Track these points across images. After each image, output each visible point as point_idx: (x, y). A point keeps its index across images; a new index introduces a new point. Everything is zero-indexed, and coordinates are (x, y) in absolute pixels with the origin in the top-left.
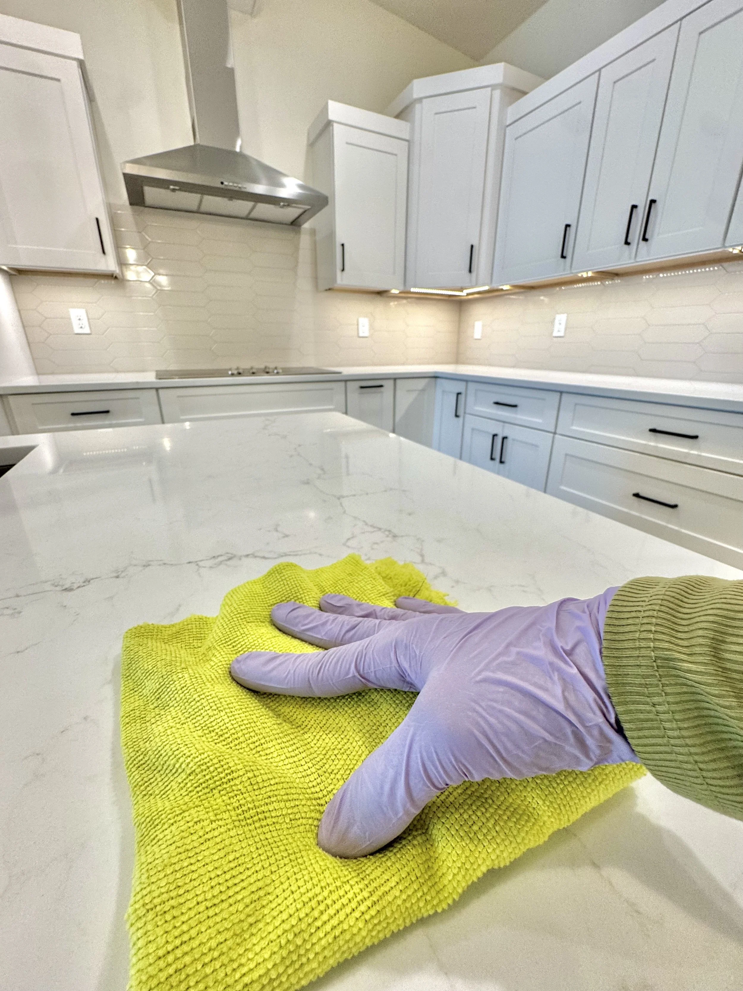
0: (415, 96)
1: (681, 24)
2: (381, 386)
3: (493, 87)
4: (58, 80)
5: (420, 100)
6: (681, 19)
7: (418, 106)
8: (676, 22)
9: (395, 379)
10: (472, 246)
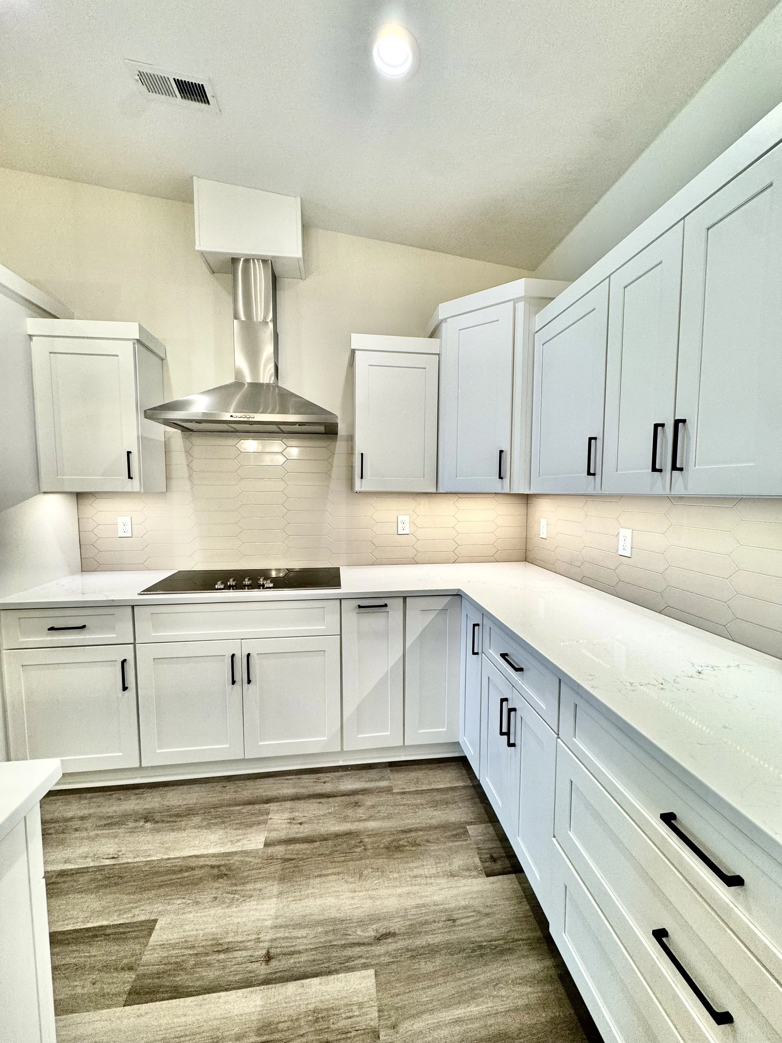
0: (441, 317)
1: (684, 221)
2: (386, 605)
3: (515, 301)
4: (117, 356)
5: (445, 320)
6: (684, 218)
7: (444, 325)
8: (681, 220)
9: (405, 597)
10: (501, 452)
